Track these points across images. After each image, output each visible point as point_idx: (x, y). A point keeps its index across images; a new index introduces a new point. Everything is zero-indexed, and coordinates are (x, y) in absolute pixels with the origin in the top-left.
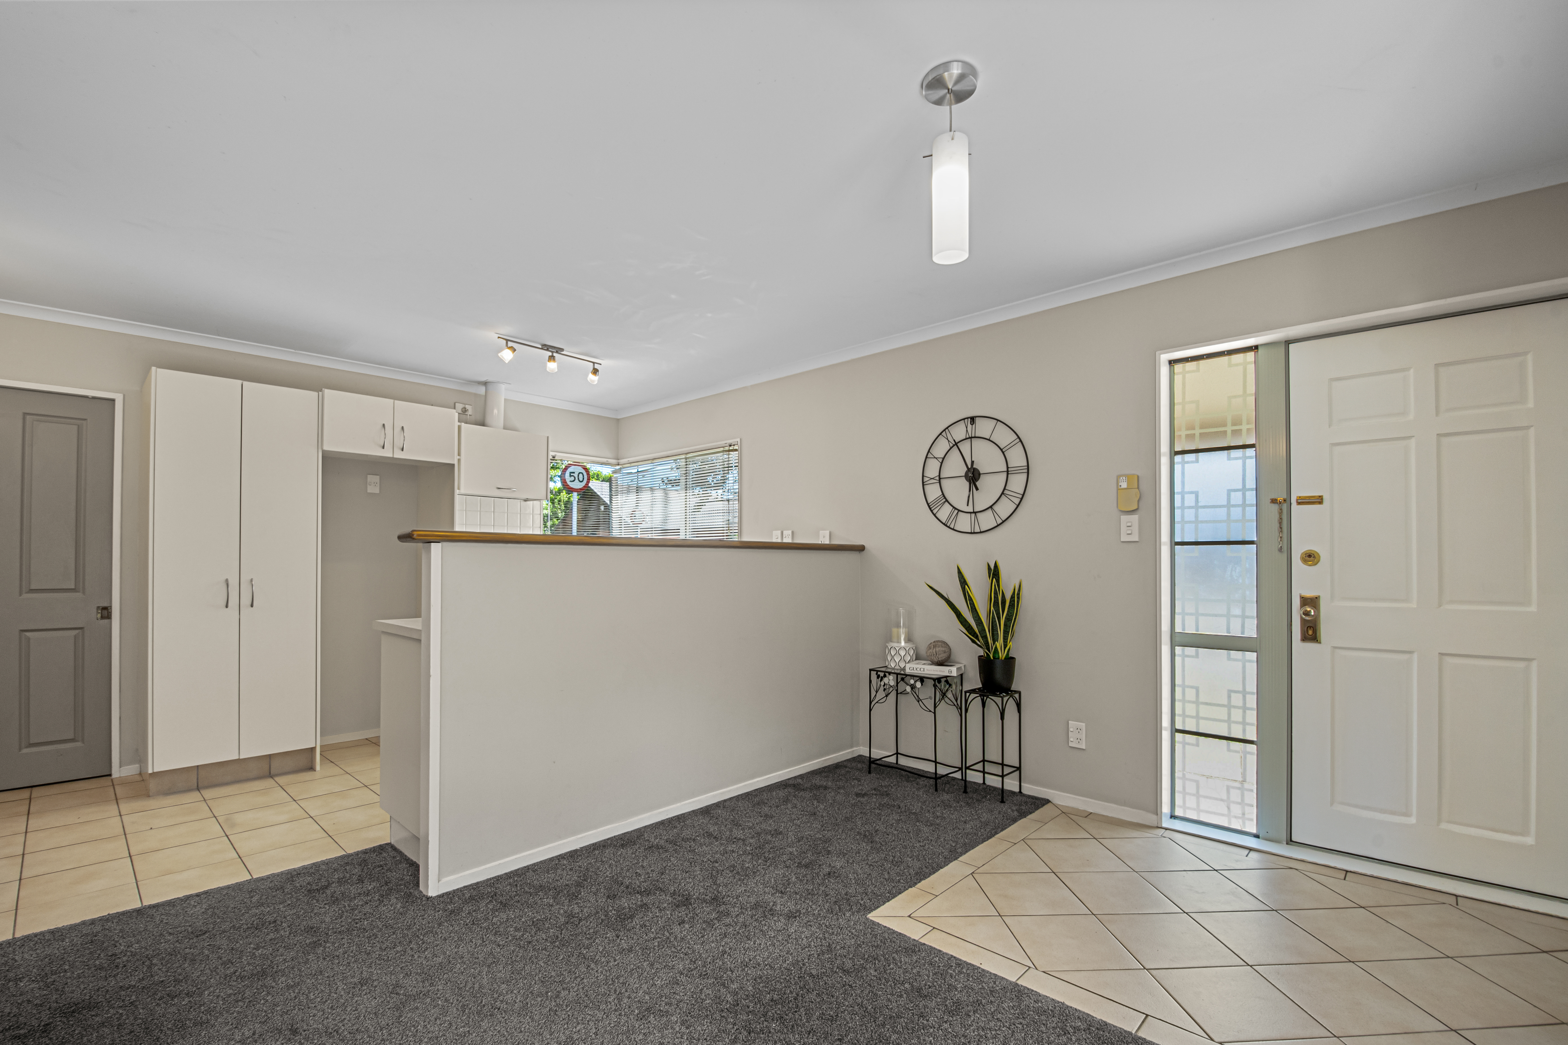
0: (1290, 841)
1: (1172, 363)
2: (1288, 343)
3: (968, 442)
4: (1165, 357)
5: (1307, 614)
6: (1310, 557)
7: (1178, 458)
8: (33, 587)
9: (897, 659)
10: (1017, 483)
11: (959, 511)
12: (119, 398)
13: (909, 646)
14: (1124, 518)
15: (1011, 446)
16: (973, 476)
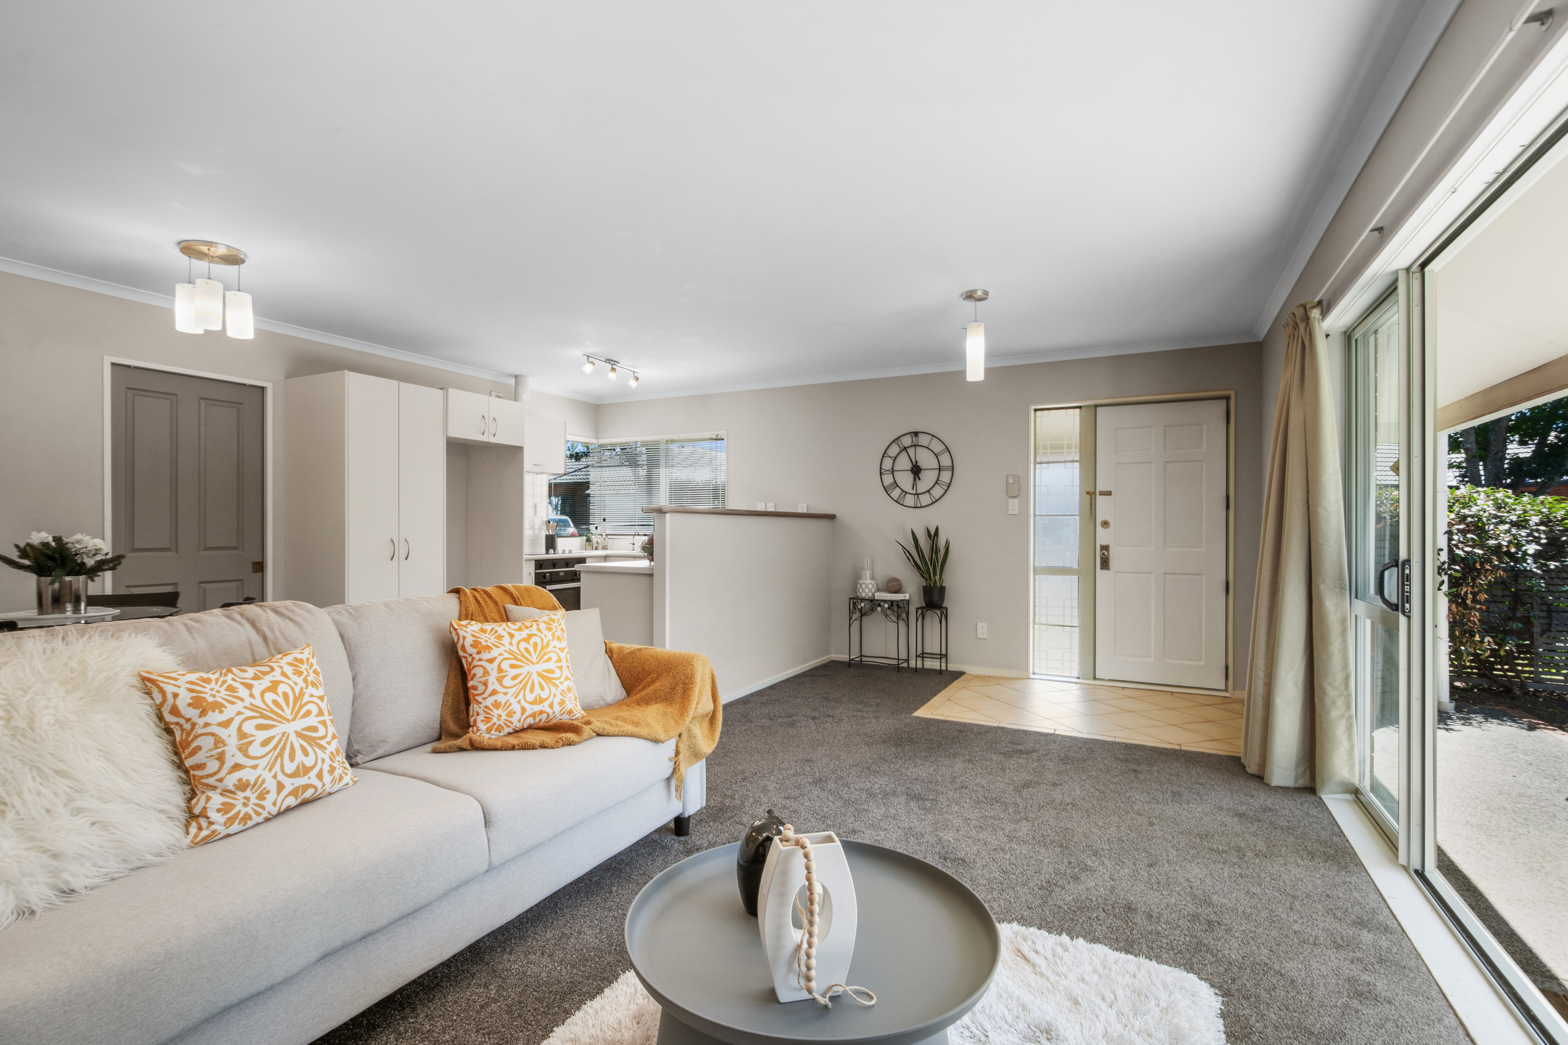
0: (1095, 678)
1: (1036, 410)
2: (1096, 406)
3: (913, 448)
4: (1033, 407)
5: (1104, 554)
6: (1105, 524)
7: (1038, 466)
8: (208, 545)
9: (867, 591)
10: (946, 476)
11: (906, 493)
12: (269, 386)
13: (873, 582)
14: (1011, 501)
15: (942, 453)
16: (916, 470)
